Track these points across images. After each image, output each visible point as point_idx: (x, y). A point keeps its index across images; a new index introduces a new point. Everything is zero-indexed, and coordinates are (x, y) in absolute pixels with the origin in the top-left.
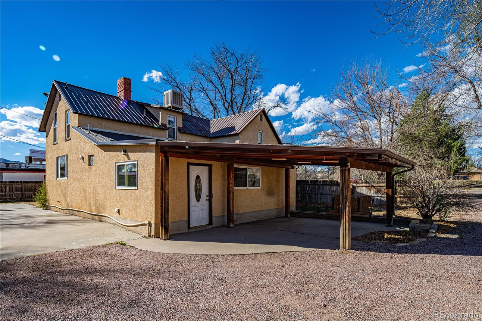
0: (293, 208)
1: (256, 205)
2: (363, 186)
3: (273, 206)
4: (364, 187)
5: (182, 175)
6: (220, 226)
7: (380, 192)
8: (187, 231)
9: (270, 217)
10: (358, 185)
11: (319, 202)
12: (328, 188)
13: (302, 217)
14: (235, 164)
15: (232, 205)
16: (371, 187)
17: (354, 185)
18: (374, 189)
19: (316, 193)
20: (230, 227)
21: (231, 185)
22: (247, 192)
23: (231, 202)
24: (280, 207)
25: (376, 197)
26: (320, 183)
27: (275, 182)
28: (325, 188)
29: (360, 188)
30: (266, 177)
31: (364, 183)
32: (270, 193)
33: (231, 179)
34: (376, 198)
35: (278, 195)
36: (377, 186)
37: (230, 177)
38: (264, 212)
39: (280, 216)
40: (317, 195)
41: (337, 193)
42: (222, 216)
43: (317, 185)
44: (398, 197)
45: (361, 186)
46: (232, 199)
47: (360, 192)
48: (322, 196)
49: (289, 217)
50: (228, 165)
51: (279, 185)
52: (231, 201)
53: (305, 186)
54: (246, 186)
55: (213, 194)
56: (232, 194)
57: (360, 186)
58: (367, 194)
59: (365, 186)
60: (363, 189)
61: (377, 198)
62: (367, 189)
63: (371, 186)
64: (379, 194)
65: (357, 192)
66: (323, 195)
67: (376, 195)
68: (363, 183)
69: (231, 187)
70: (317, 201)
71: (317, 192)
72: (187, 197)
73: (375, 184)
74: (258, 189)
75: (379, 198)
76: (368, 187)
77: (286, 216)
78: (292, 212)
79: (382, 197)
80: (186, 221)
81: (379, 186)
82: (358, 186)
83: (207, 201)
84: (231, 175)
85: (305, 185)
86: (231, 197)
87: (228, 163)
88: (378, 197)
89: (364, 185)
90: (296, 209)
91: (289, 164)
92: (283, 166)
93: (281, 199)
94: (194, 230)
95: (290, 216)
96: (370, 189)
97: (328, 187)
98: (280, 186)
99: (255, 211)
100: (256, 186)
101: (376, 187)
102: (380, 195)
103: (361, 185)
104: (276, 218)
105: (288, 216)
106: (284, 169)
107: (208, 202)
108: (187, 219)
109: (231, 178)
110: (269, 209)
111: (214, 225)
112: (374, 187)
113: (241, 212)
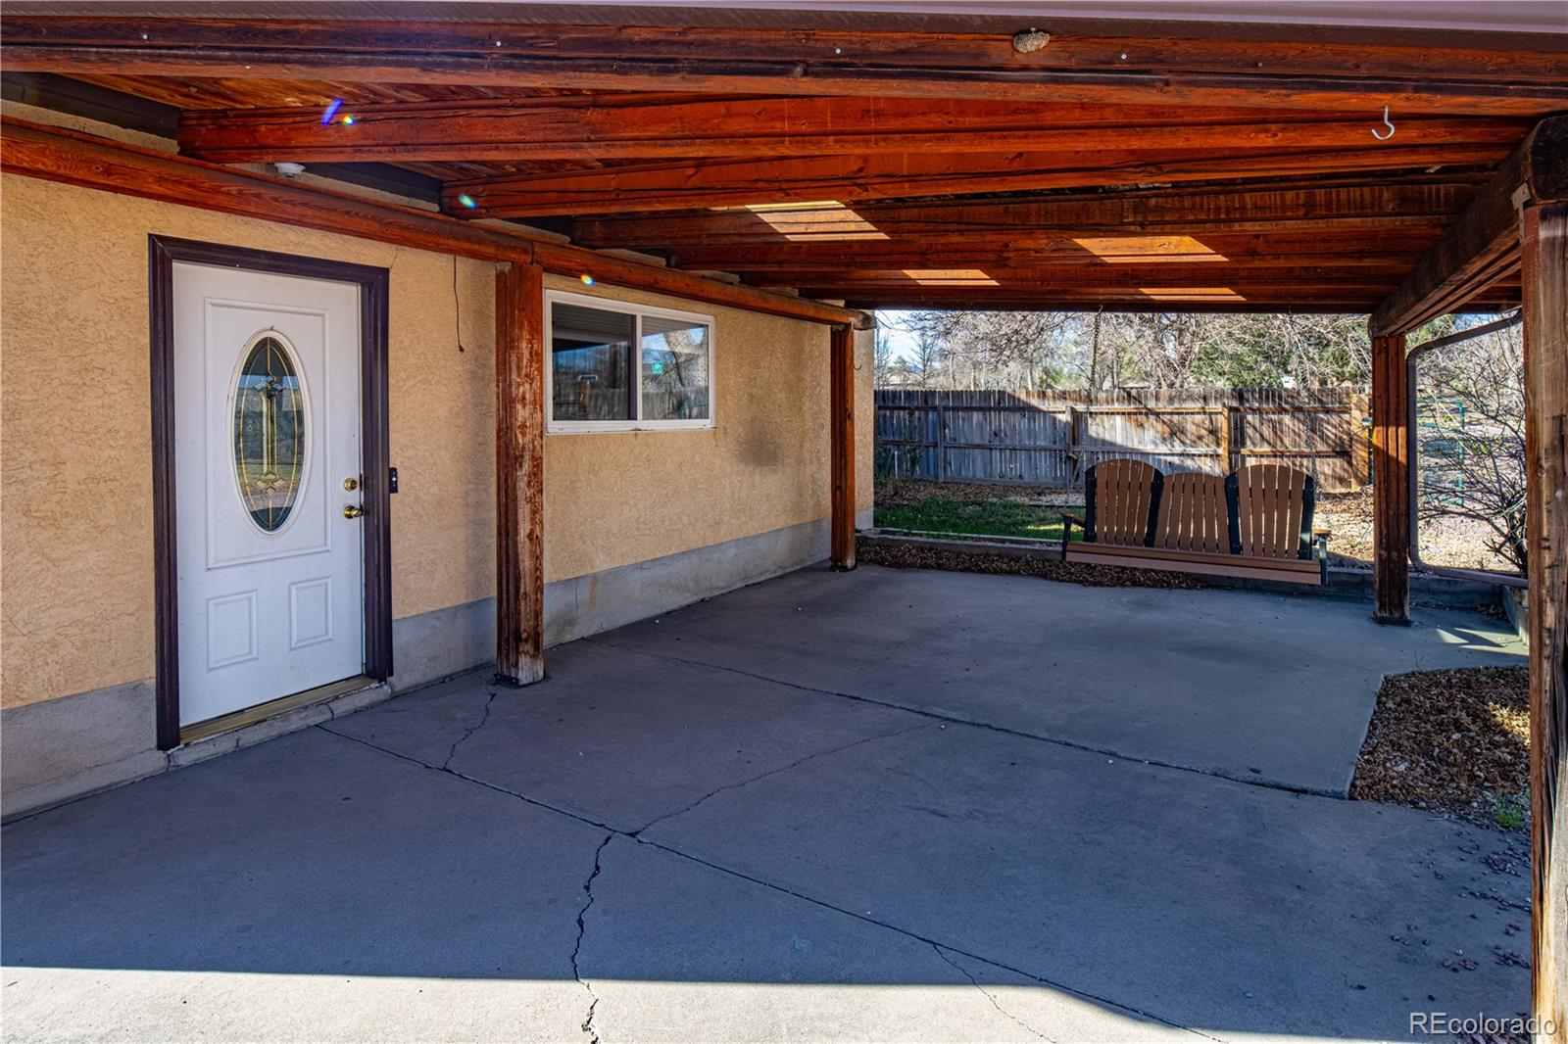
0: (864, 519)
1: (685, 520)
2: (1112, 413)
3: (777, 517)
4: (1118, 418)
5: (89, 332)
6: (451, 677)
7: (1183, 438)
8: (156, 761)
9: (761, 574)
10: (1093, 409)
11: (942, 479)
12: (974, 421)
13: (911, 566)
14: (547, 279)
15: (530, 536)
16: (1145, 418)
17: (1081, 407)
18: (1159, 426)
19: (931, 440)
20: (517, 680)
21: (519, 406)
22: (636, 451)
23: (520, 517)
24: (809, 517)
25: (1165, 455)
26: (943, 404)
27: (782, 396)
28: (964, 420)
29: (1103, 421)
30: (741, 366)
31: (1118, 400)
32: (760, 450)
33: (519, 368)
34: (1165, 461)
35: (800, 462)
36: (1169, 413)
37: (514, 358)
38: (732, 552)
39: (808, 563)
40: (931, 449)
41: (1012, 439)
42: (469, 606)
43: (934, 408)
44: (1249, 456)
45: (1107, 413)
46: (531, 500)
47: (1101, 436)
48: (952, 454)
49: (854, 568)
50: (500, 277)
51: (801, 410)
52: (524, 511)
53: (885, 416)
54: (631, 415)
55: (393, 472)
56: (526, 467)
57: (1102, 413)
58: (1130, 445)
59: (1123, 414)
60: (1113, 427)
61: (1169, 459)
62: (1128, 424)
63: (1146, 414)
64: (1177, 443)
65: (1091, 437)
66: (957, 450)
67: (1163, 449)
68: (1113, 400)
69: (524, 426)
70: (932, 473)
71: (935, 437)
72: (146, 501)
73: (1160, 405)
74: (699, 433)
75: (1176, 460)
76: (1133, 417)
77: (837, 563)
78: (863, 541)
79: (1188, 455)
80: (136, 688)
81: (1178, 414)
82: (1096, 413)
83: (349, 517)
84: (524, 345)
85: (886, 408)
86: (522, 485)
87: (499, 266)
88: (1173, 455)
89: (1117, 406)
90: (877, 522)
91: (853, 305)
92: (823, 315)
93: (813, 480)
94: (226, 745)
95: (857, 560)
96: (1142, 425)
97: (976, 417)
98: (807, 415)
99: (684, 553)
100: (690, 417)
101: (1166, 418)
102: (1178, 448)
103: (1105, 408)
104: (790, 573)
105: (850, 562)
106: (828, 329)
107: (357, 523)
108: (152, 671)
109: (519, 360)
110: (754, 533)
111: (401, 679)
112: (1157, 414)
113: (602, 564)
